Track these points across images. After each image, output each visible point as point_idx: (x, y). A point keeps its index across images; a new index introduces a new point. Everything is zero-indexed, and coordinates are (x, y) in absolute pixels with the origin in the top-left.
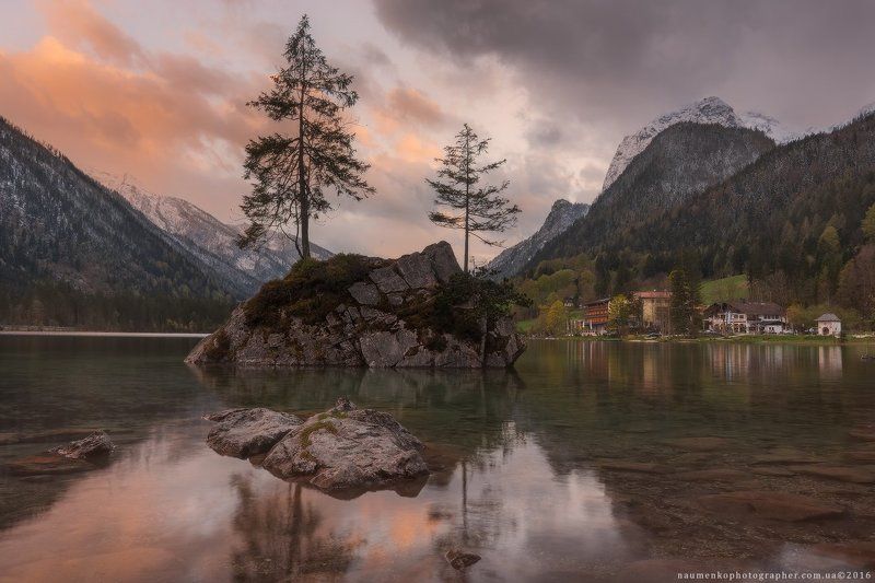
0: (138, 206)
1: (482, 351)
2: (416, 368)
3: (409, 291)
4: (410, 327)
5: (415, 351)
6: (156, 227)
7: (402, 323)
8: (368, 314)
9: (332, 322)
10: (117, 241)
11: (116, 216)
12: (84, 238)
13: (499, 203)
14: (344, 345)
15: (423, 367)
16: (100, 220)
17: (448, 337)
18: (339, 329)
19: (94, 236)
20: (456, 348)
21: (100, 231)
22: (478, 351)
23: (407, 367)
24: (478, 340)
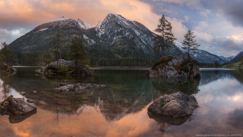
0: (178, 47)
1: (188, 74)
2: (176, 77)
3: (178, 63)
4: (176, 69)
5: (176, 74)
6: (181, 50)
7: (175, 69)
8: (170, 67)
9: (164, 68)
10: (175, 52)
11: (174, 48)
12: (169, 52)
13: (196, 44)
14: (165, 73)
15: (177, 77)
16: (172, 49)
17: (182, 72)
18: (165, 70)
19: (171, 52)
20: (183, 74)
21: (172, 51)
22: (187, 74)
23: (174, 77)
24: (188, 72)
